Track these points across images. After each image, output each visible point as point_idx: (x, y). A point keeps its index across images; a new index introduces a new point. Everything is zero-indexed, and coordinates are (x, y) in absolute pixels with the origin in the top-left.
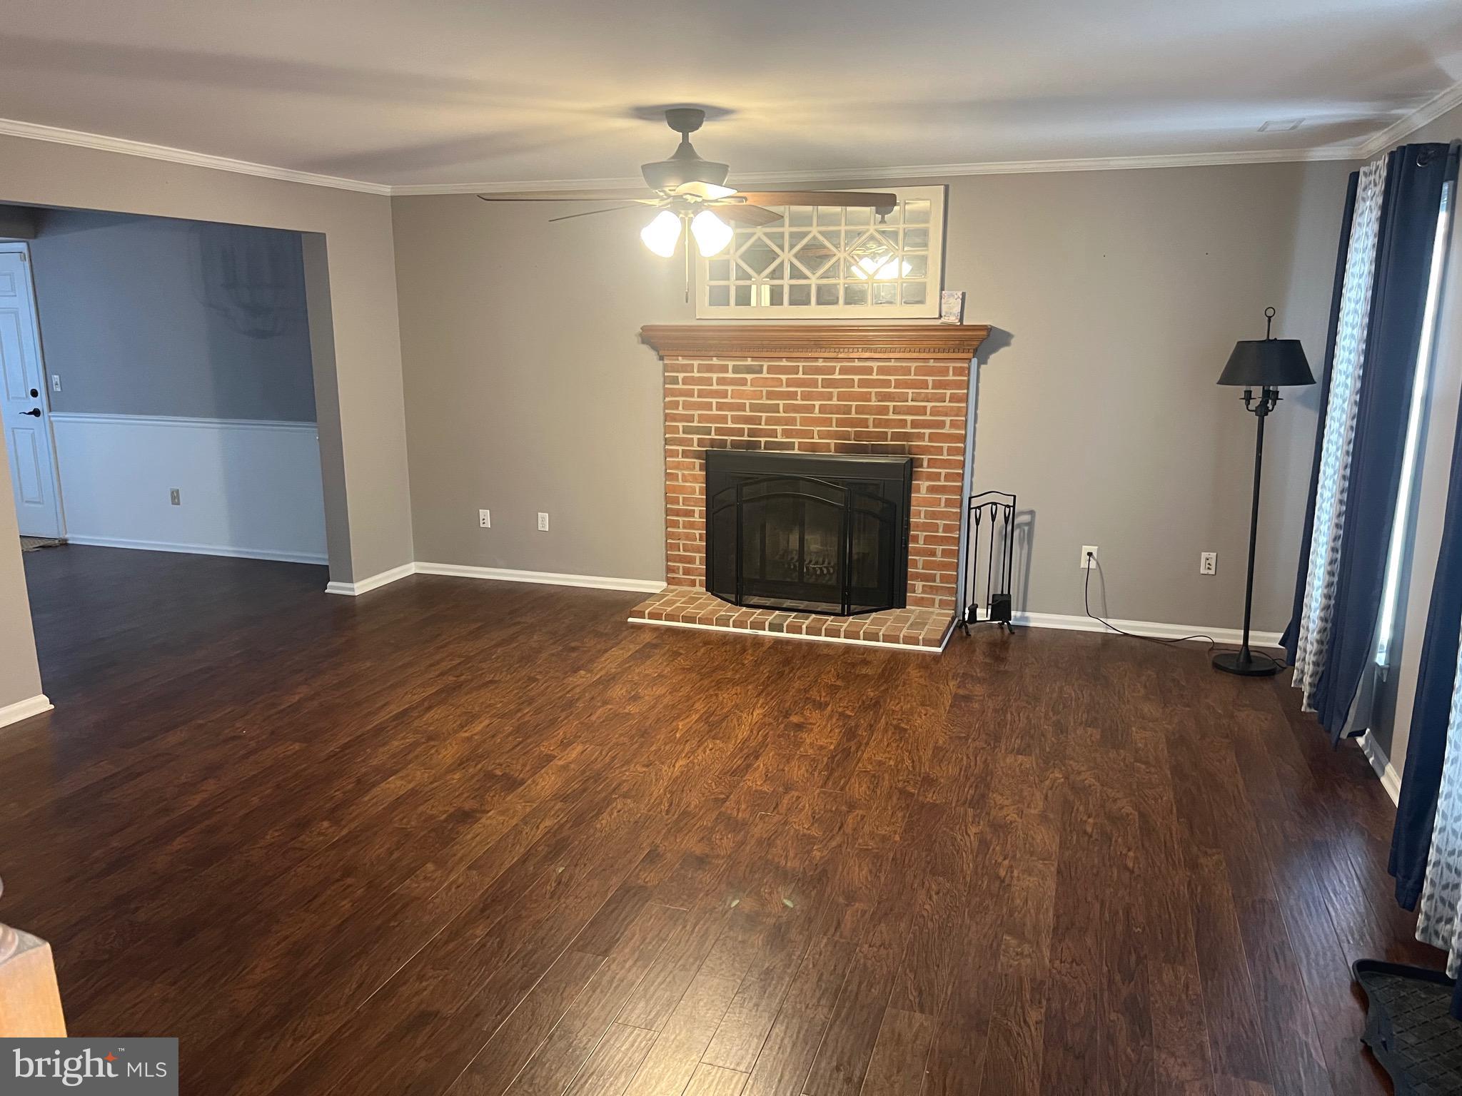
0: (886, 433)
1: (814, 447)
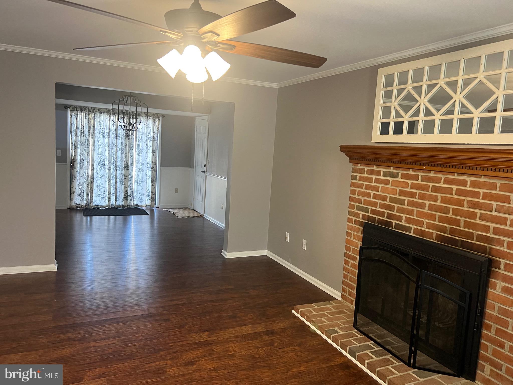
0: (473, 233)
1: (422, 233)
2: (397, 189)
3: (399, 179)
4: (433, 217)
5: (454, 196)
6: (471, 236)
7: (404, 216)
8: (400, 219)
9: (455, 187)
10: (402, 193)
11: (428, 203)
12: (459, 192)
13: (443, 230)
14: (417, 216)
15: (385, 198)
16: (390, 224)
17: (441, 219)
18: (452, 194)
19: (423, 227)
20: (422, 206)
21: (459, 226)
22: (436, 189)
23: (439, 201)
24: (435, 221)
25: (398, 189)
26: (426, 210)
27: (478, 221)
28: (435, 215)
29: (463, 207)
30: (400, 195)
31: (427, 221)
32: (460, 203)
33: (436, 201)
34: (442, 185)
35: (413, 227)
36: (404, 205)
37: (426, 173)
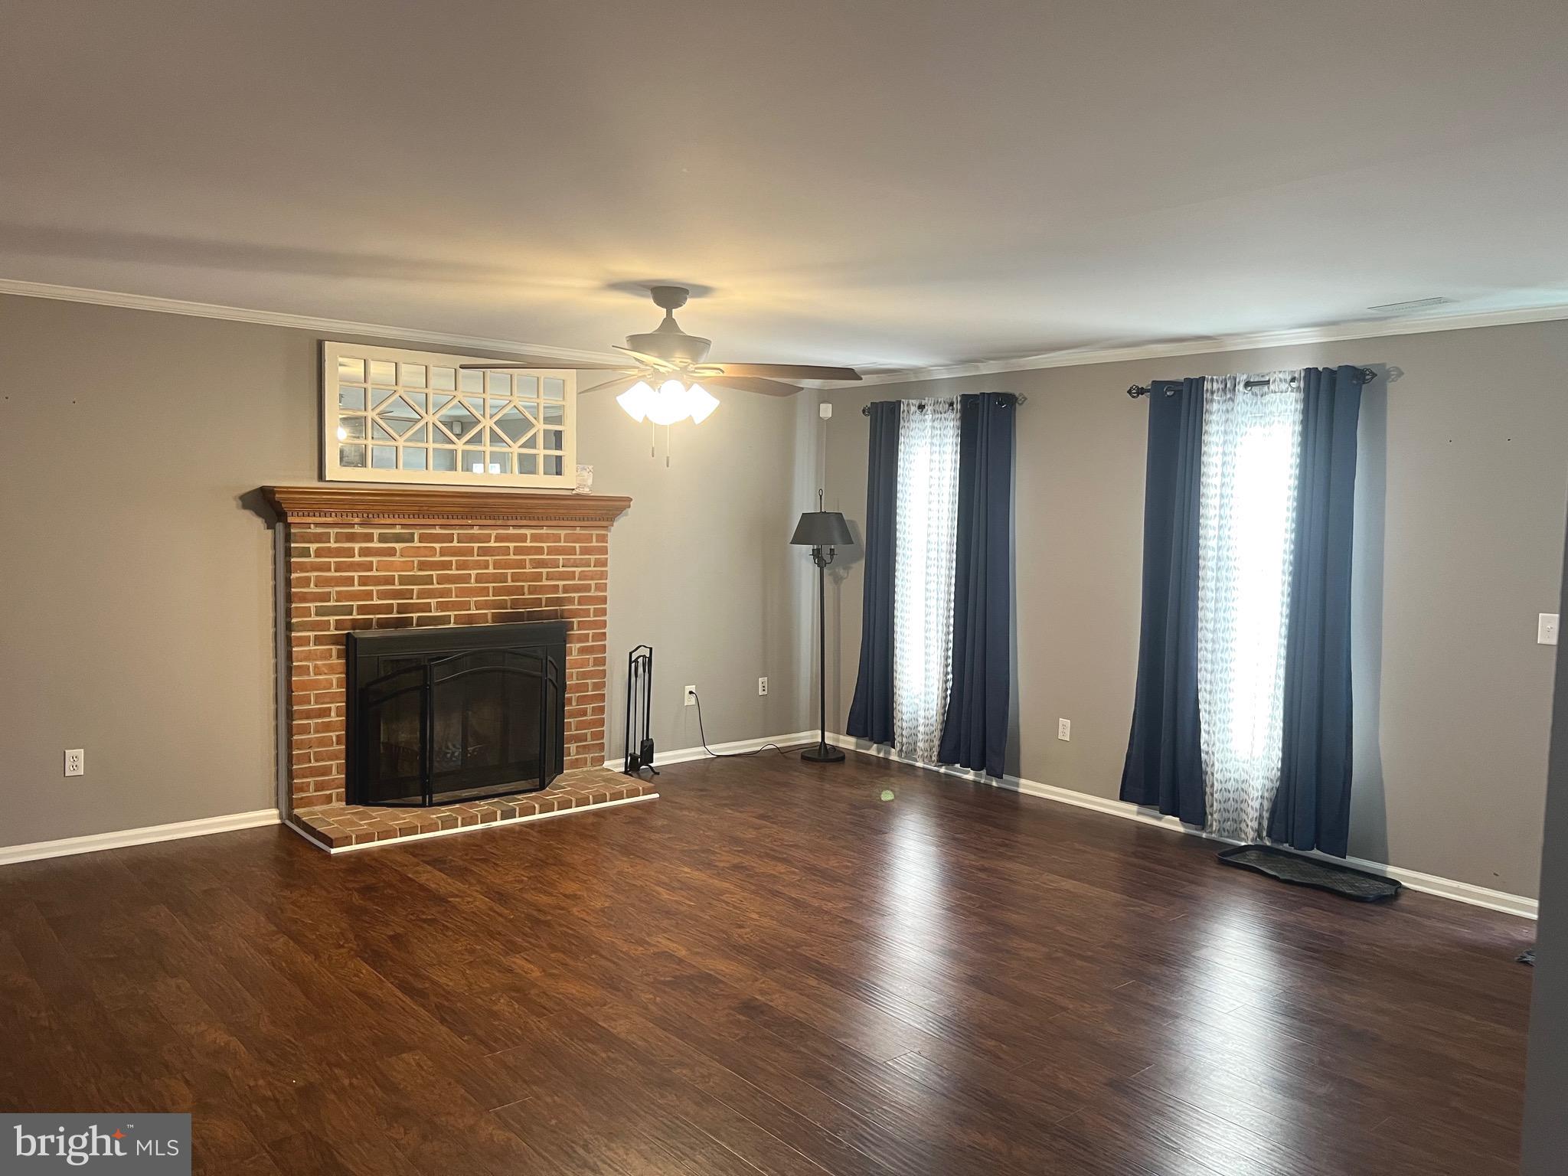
0: (540, 599)
1: (471, 618)
2: (413, 561)
3: (416, 544)
4: (484, 591)
5: (512, 557)
6: (538, 602)
7: (433, 601)
8: (427, 608)
9: (511, 545)
10: (423, 566)
11: (473, 573)
12: (518, 551)
13: (502, 605)
14: (457, 597)
15: (389, 581)
16: (407, 622)
17: (497, 592)
18: (509, 555)
19: (470, 610)
20: (466, 579)
21: (523, 595)
22: (483, 551)
23: (491, 567)
24: (488, 596)
25: (416, 560)
26: (473, 584)
27: (545, 583)
28: (488, 587)
29: (525, 568)
30: (420, 570)
31: (475, 599)
32: (521, 564)
33: (487, 567)
34: (492, 544)
35: (452, 613)
36: (433, 584)
37: (466, 529)
